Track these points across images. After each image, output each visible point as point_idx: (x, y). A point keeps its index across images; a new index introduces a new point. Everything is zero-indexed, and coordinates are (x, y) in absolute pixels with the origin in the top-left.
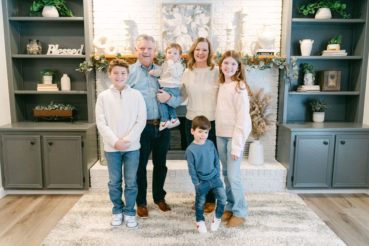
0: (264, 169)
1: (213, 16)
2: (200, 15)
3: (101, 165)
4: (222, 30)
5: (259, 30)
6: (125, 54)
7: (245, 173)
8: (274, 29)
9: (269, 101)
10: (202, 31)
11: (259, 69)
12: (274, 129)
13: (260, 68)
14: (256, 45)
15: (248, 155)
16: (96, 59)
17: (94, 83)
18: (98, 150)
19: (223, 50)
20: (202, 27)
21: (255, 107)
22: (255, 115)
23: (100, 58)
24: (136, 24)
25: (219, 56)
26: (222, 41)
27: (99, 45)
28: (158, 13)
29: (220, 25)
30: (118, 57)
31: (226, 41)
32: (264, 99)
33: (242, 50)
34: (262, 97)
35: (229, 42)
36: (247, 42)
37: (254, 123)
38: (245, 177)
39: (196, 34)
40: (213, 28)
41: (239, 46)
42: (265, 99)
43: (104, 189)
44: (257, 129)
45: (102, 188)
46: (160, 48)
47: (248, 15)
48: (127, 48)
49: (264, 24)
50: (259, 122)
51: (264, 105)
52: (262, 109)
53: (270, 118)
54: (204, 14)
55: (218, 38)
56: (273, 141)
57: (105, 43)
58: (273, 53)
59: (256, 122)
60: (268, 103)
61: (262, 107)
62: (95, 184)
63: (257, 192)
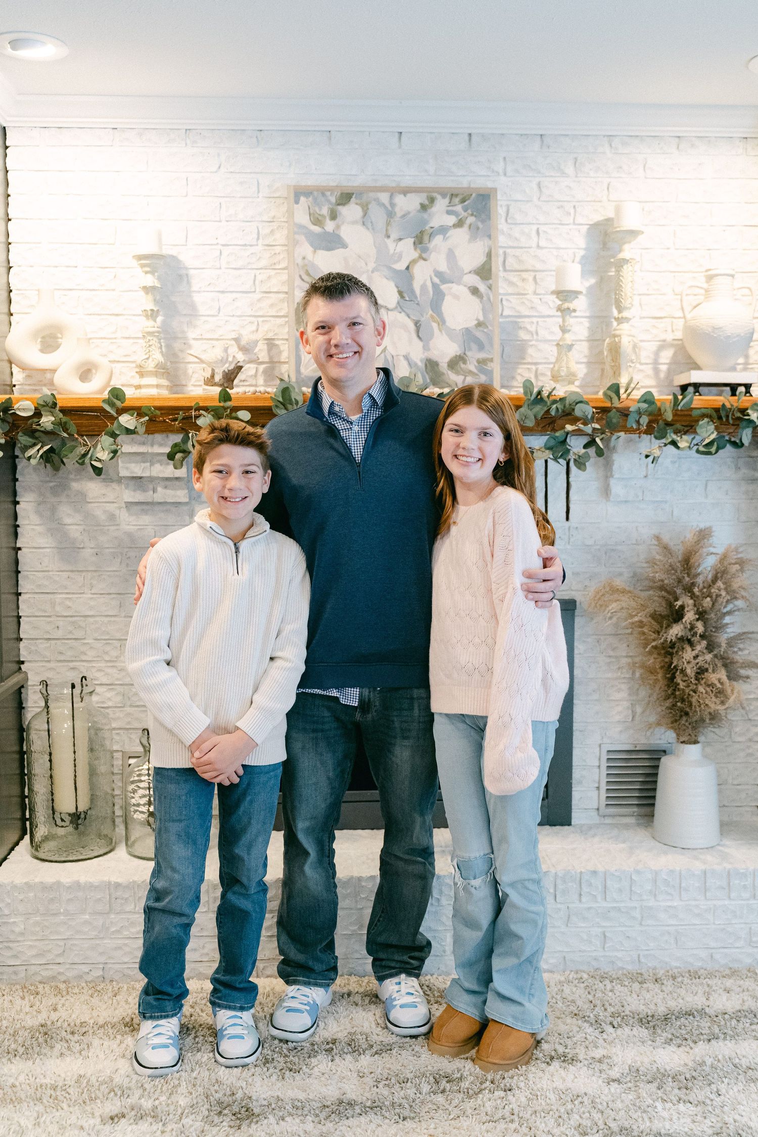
0: (728, 866)
1: (502, 240)
2: (447, 235)
3: (36, 861)
4: (535, 293)
5: (687, 295)
6: (138, 391)
7: (649, 887)
8: (750, 293)
9: (739, 584)
10: (457, 297)
11: (698, 451)
12: (752, 696)
13: (702, 449)
14: (675, 354)
15: (653, 805)
16: (18, 413)
17: (12, 512)
18: (23, 791)
19: (543, 374)
20: (459, 283)
21: (682, 607)
22: (681, 639)
23: (36, 409)
24: (187, 269)
25: (532, 398)
26: (537, 340)
27: (34, 357)
28: (275, 225)
29: (529, 276)
30: (112, 405)
31: (558, 338)
32: (719, 575)
33: (619, 375)
34: (707, 565)
35: (570, 343)
36: (642, 341)
37: (678, 673)
38: (651, 904)
39: (432, 310)
40: (503, 288)
41: (609, 359)
42: (724, 572)
43: (51, 967)
44: (694, 700)
45: (41, 965)
46: (284, 368)
47: (643, 233)
48: (151, 366)
49: (707, 271)
50: (701, 672)
51: (720, 600)
52: (713, 615)
53: (740, 649)
54: (466, 227)
55: (521, 325)
56: (749, 744)
57: (58, 347)
58: (748, 387)
59: (689, 671)
60: (734, 591)
61: (710, 606)
62: (9, 948)
63: (700, 964)
